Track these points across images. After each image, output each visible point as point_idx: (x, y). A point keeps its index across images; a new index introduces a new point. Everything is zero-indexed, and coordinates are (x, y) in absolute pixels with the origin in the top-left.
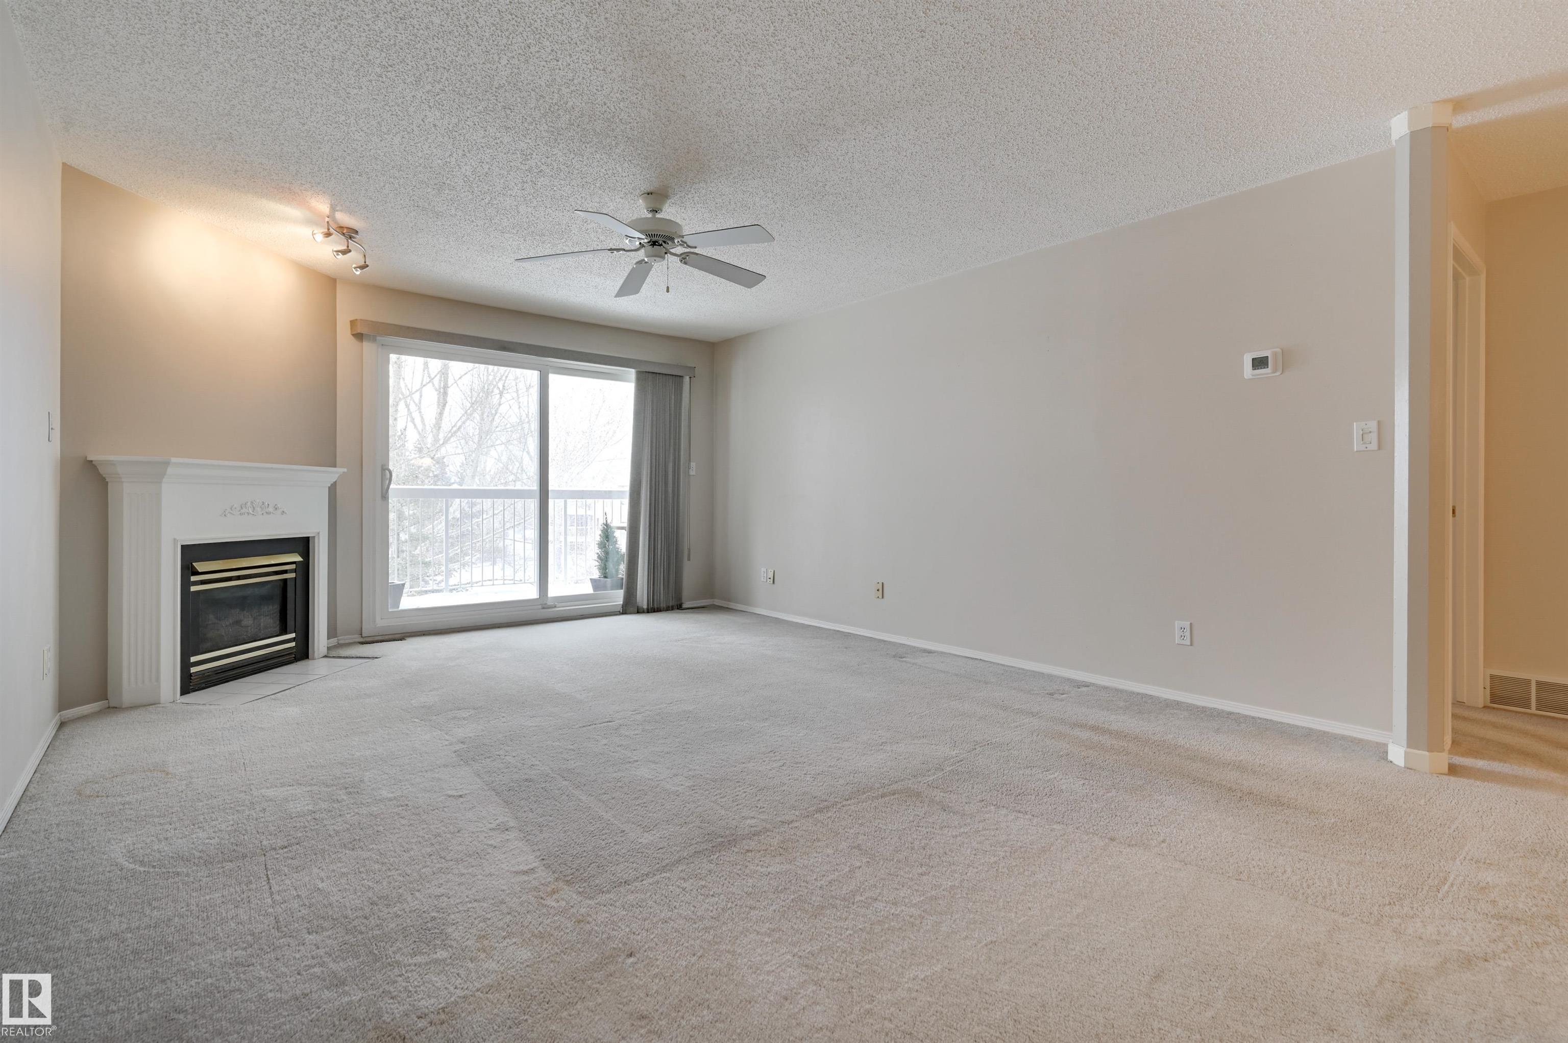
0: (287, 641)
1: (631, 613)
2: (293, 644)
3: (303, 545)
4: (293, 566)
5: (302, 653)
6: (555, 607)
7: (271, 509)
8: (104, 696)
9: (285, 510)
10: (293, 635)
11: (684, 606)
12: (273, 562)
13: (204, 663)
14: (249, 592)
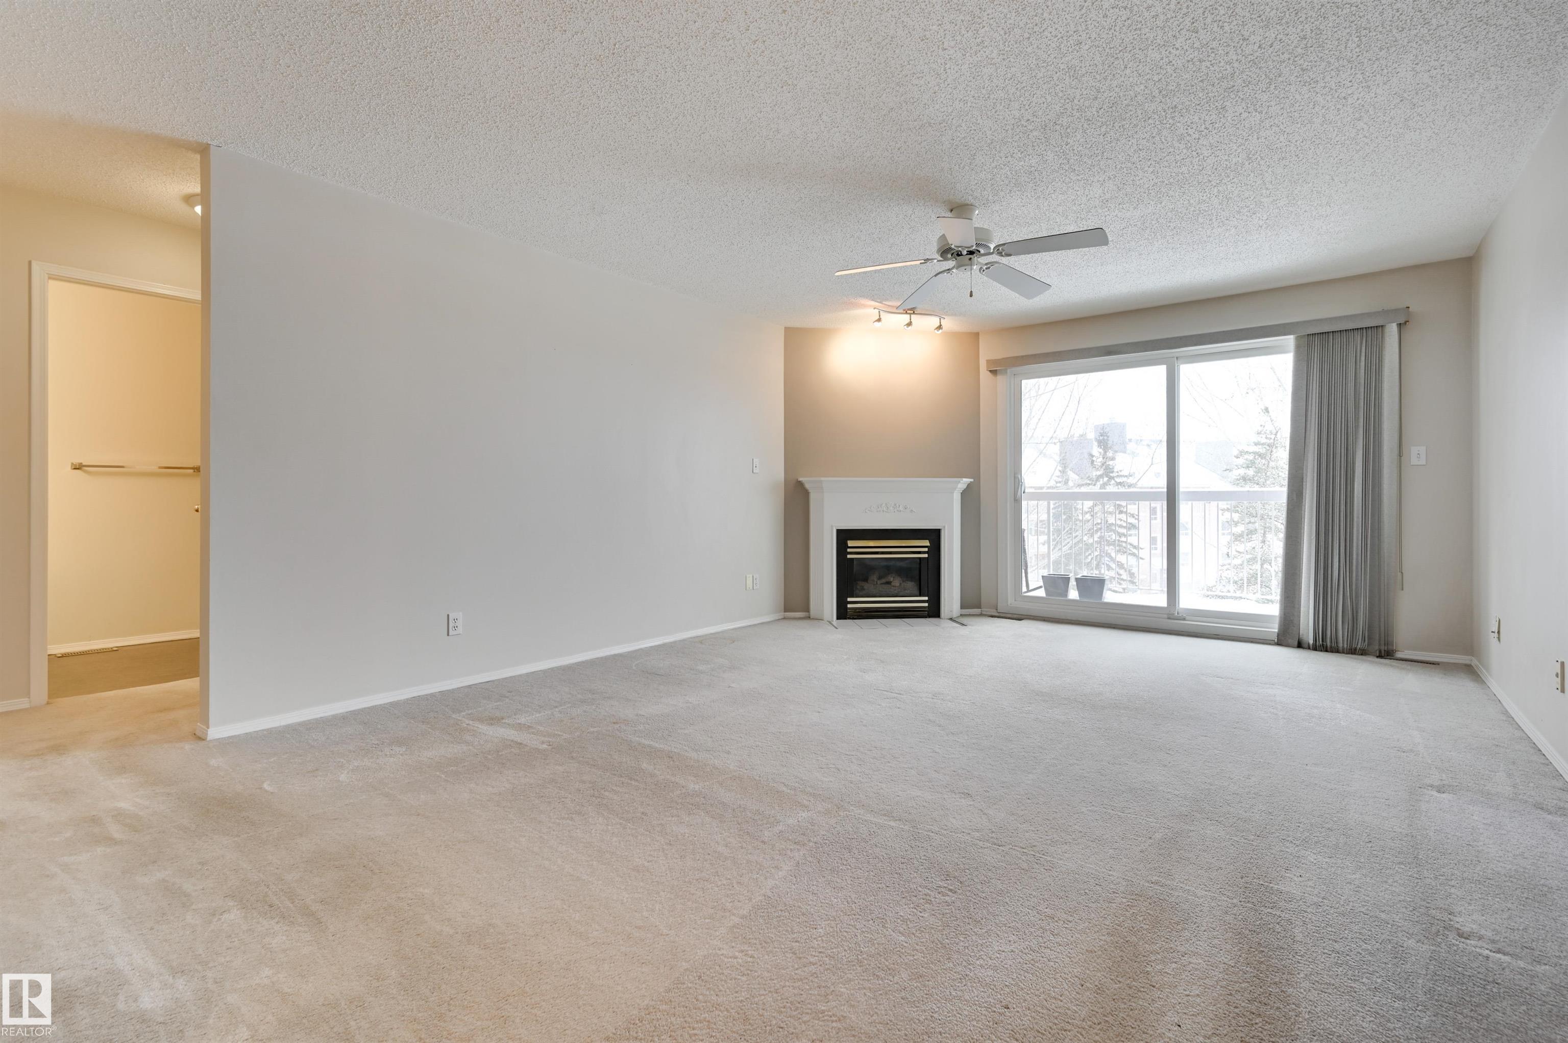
0: (922, 601)
1: (1287, 645)
2: (926, 605)
3: (934, 536)
4: (926, 549)
5: (934, 611)
6: (1184, 619)
7: (901, 508)
8: (807, 609)
9: (913, 510)
10: (926, 598)
11: (1399, 655)
12: (904, 545)
13: (856, 602)
14: (892, 563)
